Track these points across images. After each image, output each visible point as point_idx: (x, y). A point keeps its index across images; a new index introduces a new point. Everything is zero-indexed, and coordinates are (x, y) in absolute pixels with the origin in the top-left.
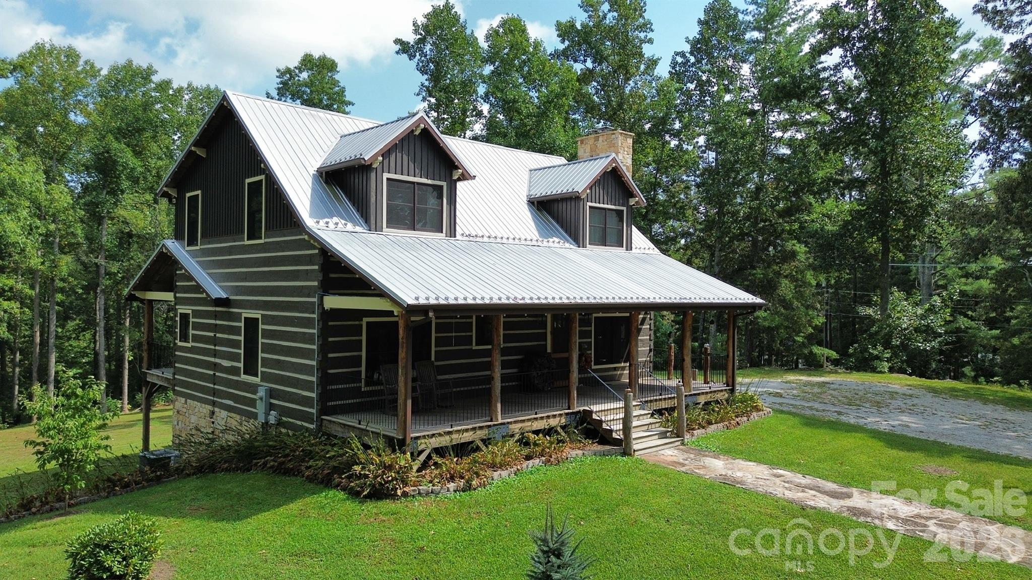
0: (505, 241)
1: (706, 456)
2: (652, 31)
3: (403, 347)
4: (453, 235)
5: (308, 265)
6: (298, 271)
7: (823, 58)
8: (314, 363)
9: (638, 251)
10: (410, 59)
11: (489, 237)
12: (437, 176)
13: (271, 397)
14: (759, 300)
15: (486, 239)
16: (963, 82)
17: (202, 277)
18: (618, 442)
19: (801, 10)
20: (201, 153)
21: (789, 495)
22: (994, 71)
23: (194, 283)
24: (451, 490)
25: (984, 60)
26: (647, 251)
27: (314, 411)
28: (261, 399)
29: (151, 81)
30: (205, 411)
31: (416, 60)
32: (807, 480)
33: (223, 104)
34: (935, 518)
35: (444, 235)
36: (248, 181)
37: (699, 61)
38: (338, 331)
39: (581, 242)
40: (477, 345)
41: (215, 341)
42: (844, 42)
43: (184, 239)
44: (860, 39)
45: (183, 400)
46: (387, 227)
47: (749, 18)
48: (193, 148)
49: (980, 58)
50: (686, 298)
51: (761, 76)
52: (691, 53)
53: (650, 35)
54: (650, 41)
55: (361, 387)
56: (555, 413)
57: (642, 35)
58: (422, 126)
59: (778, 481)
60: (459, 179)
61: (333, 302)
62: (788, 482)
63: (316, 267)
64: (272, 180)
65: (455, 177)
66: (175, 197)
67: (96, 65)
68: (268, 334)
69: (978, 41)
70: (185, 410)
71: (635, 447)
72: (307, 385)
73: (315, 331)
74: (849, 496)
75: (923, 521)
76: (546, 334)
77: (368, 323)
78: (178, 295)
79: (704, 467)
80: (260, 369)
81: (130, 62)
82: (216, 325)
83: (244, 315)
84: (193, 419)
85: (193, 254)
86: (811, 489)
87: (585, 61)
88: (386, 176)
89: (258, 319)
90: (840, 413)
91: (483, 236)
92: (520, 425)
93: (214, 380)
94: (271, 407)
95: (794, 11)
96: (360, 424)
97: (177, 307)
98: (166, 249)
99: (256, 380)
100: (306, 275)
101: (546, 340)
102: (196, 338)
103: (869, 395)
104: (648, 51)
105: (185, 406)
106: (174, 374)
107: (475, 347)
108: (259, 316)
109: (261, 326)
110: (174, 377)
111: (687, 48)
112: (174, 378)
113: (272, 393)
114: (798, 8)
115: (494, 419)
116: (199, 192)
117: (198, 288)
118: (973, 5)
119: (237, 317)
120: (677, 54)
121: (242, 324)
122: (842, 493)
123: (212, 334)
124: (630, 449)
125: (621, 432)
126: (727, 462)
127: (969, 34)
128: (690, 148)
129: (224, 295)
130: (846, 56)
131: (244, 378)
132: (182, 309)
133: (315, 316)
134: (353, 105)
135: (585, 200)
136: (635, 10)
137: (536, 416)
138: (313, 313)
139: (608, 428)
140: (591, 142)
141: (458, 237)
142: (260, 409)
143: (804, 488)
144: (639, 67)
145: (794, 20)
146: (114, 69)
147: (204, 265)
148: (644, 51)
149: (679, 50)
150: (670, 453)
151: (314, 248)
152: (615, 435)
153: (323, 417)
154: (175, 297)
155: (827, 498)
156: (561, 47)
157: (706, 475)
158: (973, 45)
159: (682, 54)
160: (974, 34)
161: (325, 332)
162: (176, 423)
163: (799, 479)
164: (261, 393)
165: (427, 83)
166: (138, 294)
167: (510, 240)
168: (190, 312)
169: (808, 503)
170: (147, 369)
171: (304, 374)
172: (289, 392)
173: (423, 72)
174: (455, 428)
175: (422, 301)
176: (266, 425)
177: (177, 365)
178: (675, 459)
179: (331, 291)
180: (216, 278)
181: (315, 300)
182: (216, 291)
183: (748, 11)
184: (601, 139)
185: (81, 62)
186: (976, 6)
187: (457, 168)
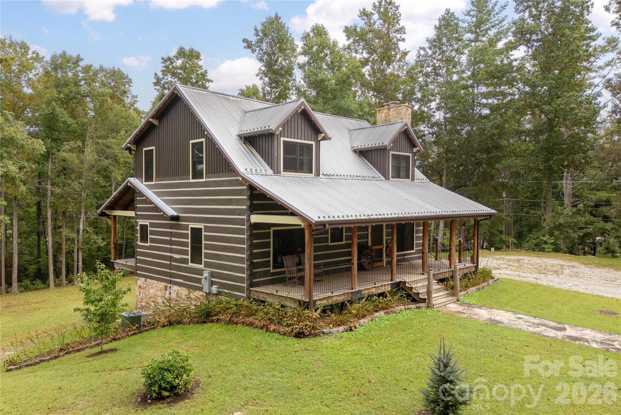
0: (346, 177)
1: (474, 307)
2: (405, 33)
3: (308, 246)
4: (318, 175)
5: (238, 196)
6: (231, 199)
7: (514, 52)
8: (245, 256)
9: (418, 181)
10: (253, 53)
11: (337, 175)
12: (310, 138)
13: (212, 277)
14: (493, 211)
15: (336, 177)
16: (593, 65)
17: (159, 201)
18: (424, 301)
19: (497, 20)
20: (156, 122)
21: (532, 329)
22: (613, 58)
23: (153, 205)
24: (340, 331)
25: (607, 51)
26: (423, 181)
27: (245, 285)
28: (206, 278)
29: (79, 66)
30: (161, 286)
31: (256, 53)
32: (537, 321)
33: (174, 92)
34: (617, 341)
35: (313, 175)
36: (191, 142)
37: (434, 53)
38: (258, 236)
39: (387, 177)
40: (331, 242)
41: (171, 243)
42: (528, 42)
43: (142, 177)
44: (538, 41)
45: (143, 279)
46: (284, 171)
47: (466, 25)
48: (151, 120)
49: (604, 50)
50: (455, 211)
51: (473, 63)
52: (430, 48)
53: (404, 36)
54: (403, 40)
55: (270, 270)
56: (385, 284)
57: (398, 36)
58: (303, 107)
59: (520, 321)
60: (321, 140)
61: (256, 218)
62: (527, 322)
63: (245, 197)
64: (212, 143)
65: (319, 139)
66: (134, 150)
67: (40, 54)
68: (208, 238)
69: (604, 39)
70: (145, 286)
71: (434, 303)
72: (240, 270)
73: (245, 236)
74: (565, 329)
75: (611, 343)
76: (368, 234)
77: (274, 231)
78: (137, 213)
79: (477, 315)
80: (203, 260)
81: (64, 53)
82: (171, 232)
83: (190, 226)
84: (152, 291)
85: (150, 187)
86: (542, 326)
87: (362, 53)
88: (282, 139)
89: (201, 229)
90: (536, 278)
91: (333, 175)
92: (367, 292)
93: (170, 267)
94: (212, 283)
95: (493, 20)
96: (277, 293)
97: (137, 220)
98: (131, 183)
99: (202, 266)
100: (238, 202)
101: (368, 238)
102: (153, 241)
103: (548, 267)
104: (402, 46)
105: (145, 283)
106: (136, 263)
107: (330, 244)
108: (202, 227)
109: (203, 233)
110: (136, 264)
111: (427, 45)
112: (136, 266)
113: (212, 275)
114: (496, 19)
115: (354, 288)
116: (153, 148)
117: (157, 209)
118: (611, 21)
119: (186, 228)
120: (421, 48)
121: (189, 232)
122: (560, 328)
123: (169, 238)
124: (431, 304)
125: (425, 294)
126: (487, 311)
127: (598, 34)
128: (426, 109)
129: (175, 214)
130: (528, 52)
131: (191, 265)
132: (141, 222)
133: (245, 227)
134: (212, 82)
135: (390, 150)
136: (394, 19)
137: (375, 286)
138: (244, 225)
139: (416, 292)
140: (386, 111)
141: (321, 176)
142: (205, 285)
143: (538, 325)
144: (396, 57)
145: (493, 27)
146: (54, 58)
147: (159, 194)
148: (399, 46)
149: (422, 46)
150: (453, 307)
151: (243, 185)
152: (421, 296)
153: (251, 289)
154: (136, 214)
155: (553, 331)
156: (347, 43)
157: (479, 319)
158: (600, 42)
159: (424, 49)
160: (601, 34)
161: (252, 236)
162: (138, 294)
163: (533, 320)
164: (206, 274)
165: (263, 68)
166: (108, 212)
167: (349, 177)
168: (148, 224)
169: (544, 334)
170: (114, 260)
171: (237, 263)
172: (225, 274)
173: (261, 60)
174: (334, 294)
175: (322, 219)
176: (209, 294)
177: (138, 257)
178: (457, 310)
179: (254, 212)
180: (168, 203)
181: (245, 217)
182: (170, 211)
183: (465, 20)
184: (392, 109)
185: (30, 52)
186: (613, 22)
187: (320, 132)
